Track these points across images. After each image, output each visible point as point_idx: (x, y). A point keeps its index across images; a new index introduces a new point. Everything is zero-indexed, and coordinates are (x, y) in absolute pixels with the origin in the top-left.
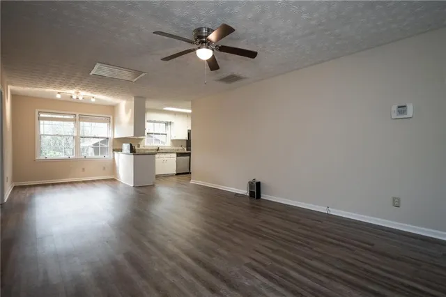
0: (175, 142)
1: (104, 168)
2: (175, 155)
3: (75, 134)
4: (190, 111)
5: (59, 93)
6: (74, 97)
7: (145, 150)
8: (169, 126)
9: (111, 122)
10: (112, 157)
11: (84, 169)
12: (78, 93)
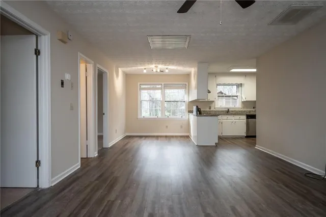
0: (245, 103)
1: (182, 127)
2: (245, 117)
3: (162, 100)
4: (255, 70)
5: (145, 69)
6: (154, 70)
7: (215, 111)
8: (240, 88)
9: (187, 88)
10: (187, 117)
11: (167, 127)
12: (156, 67)
